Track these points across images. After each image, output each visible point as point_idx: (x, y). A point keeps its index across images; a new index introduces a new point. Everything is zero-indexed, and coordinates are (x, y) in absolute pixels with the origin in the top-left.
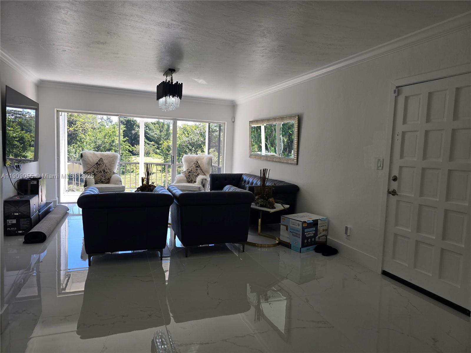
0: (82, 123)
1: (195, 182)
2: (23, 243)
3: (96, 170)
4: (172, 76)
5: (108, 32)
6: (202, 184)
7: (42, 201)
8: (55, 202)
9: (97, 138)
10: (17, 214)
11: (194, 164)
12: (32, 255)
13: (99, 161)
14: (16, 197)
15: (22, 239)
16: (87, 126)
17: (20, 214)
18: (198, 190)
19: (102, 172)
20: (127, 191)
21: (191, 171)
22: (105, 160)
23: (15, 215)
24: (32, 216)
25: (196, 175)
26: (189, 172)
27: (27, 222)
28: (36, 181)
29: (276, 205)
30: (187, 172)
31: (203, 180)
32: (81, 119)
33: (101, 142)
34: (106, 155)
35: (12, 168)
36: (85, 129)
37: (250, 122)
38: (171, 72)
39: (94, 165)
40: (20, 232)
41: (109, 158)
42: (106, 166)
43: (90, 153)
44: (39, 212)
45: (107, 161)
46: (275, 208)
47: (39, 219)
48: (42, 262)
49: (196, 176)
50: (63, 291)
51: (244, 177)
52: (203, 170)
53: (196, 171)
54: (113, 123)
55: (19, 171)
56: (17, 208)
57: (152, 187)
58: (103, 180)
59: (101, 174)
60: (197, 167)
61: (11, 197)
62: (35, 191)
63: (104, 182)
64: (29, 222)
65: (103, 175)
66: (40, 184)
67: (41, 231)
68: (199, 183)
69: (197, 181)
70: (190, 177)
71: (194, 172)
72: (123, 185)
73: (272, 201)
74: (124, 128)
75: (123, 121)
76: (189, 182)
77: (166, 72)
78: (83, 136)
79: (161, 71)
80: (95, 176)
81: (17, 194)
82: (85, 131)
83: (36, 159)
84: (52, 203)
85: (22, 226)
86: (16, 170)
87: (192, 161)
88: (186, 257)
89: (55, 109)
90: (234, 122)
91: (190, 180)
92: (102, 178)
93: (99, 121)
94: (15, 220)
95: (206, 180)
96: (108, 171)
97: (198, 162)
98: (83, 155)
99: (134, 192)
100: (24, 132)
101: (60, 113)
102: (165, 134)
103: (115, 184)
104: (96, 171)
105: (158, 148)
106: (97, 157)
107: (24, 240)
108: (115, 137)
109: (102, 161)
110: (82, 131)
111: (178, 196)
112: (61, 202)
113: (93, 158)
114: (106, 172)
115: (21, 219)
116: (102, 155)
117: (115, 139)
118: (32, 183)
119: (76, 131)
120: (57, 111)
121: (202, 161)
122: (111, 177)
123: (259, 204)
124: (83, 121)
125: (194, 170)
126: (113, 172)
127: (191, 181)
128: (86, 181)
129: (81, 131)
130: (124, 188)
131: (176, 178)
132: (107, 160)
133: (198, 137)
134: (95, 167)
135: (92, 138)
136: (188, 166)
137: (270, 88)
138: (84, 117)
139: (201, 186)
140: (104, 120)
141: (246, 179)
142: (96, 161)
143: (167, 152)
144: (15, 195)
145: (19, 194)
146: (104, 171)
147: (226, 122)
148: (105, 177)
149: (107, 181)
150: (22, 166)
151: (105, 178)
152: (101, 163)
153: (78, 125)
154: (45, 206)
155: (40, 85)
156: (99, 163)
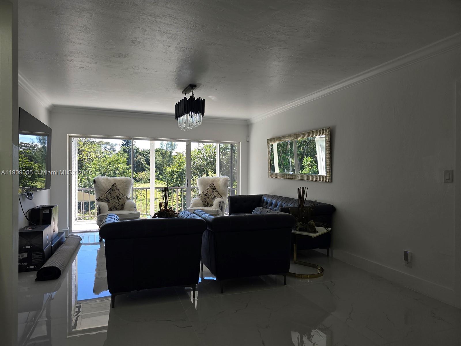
0: (87, 153)
1: (212, 205)
2: (36, 280)
3: (110, 196)
4: (193, 92)
5: (132, 41)
6: (220, 207)
7: (54, 231)
8: (67, 231)
9: (101, 166)
10: (29, 247)
11: (210, 186)
12: (44, 294)
13: (113, 186)
14: (28, 228)
15: (33, 276)
16: (92, 156)
17: (32, 246)
18: (216, 214)
19: (116, 198)
20: (142, 218)
21: (207, 193)
22: (119, 185)
23: (27, 248)
24: (44, 249)
25: (213, 197)
26: (205, 195)
27: (39, 255)
28: (49, 210)
29: (317, 228)
30: (202, 195)
31: (220, 202)
32: (87, 149)
33: (106, 170)
34: (119, 180)
35: (24, 196)
36: (90, 158)
37: (268, 140)
38: (192, 88)
39: (107, 191)
40: (32, 267)
41: (122, 183)
42: (119, 191)
43: (103, 179)
44: (52, 243)
45: (120, 187)
46: (317, 232)
47: (52, 251)
48: (53, 299)
49: (213, 199)
50: (73, 330)
51: (265, 199)
52: (219, 193)
53: (212, 193)
54: (117, 152)
55: (30, 200)
56: (29, 241)
57: (171, 212)
58: (116, 206)
59: (115, 200)
60: (213, 189)
61: (22, 228)
62: (47, 221)
63: (118, 208)
64: (41, 255)
65: (116, 201)
66: (53, 214)
67: (55, 266)
68: (216, 206)
69: (214, 204)
70: (206, 200)
71: (210, 195)
72: (138, 211)
73: (313, 224)
74: (128, 156)
75: (126, 149)
76: (205, 205)
77: (186, 89)
78: (89, 165)
79: (180, 88)
80: (109, 202)
81: (28, 225)
82: (90, 160)
83: (47, 187)
84: (64, 233)
85: (34, 260)
86: (28, 198)
87: (207, 184)
88: (222, 292)
89: (67, 134)
90: (248, 141)
91: (206, 204)
92: (116, 204)
93: (103, 150)
94: (27, 254)
95: (223, 202)
96: (122, 196)
97: (213, 184)
98: (96, 181)
99: (151, 218)
100: (33, 162)
101: (72, 138)
102: (168, 160)
103: (130, 210)
104: (109, 198)
105: (161, 174)
106: (111, 183)
107: (36, 277)
108: (119, 165)
109: (115, 186)
110: (88, 160)
111: (211, 221)
112: (72, 232)
113: (106, 184)
114: (120, 198)
115: (33, 253)
116: (116, 180)
117: (119, 167)
118: (44, 212)
119: (82, 160)
120: (69, 136)
121: (218, 182)
122: (125, 203)
123: (298, 228)
124: (89, 150)
125: (210, 193)
126: (127, 198)
127: (208, 204)
128: (100, 208)
129: (86, 160)
130: (139, 214)
131: (191, 201)
132: (120, 185)
133: (201, 161)
134: (109, 193)
135: (97, 167)
136: (203, 189)
137: (292, 103)
138: (89, 146)
139: (219, 209)
140: (108, 150)
141: (267, 200)
142: (109, 187)
143: (171, 177)
144: (26, 225)
145: (30, 224)
146: (118, 197)
147: (240, 142)
148: (119, 203)
149: (121, 208)
150: (34, 194)
151: (118, 205)
152: (115, 188)
153: (83, 155)
154: (57, 237)
155: (53, 111)
156: (113, 189)
